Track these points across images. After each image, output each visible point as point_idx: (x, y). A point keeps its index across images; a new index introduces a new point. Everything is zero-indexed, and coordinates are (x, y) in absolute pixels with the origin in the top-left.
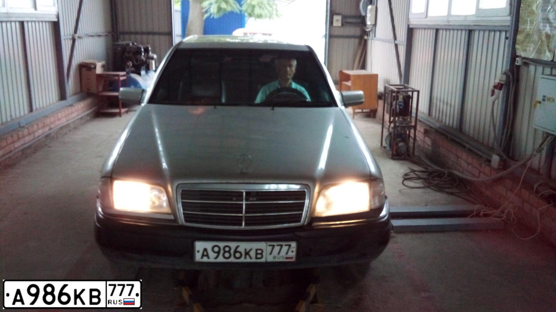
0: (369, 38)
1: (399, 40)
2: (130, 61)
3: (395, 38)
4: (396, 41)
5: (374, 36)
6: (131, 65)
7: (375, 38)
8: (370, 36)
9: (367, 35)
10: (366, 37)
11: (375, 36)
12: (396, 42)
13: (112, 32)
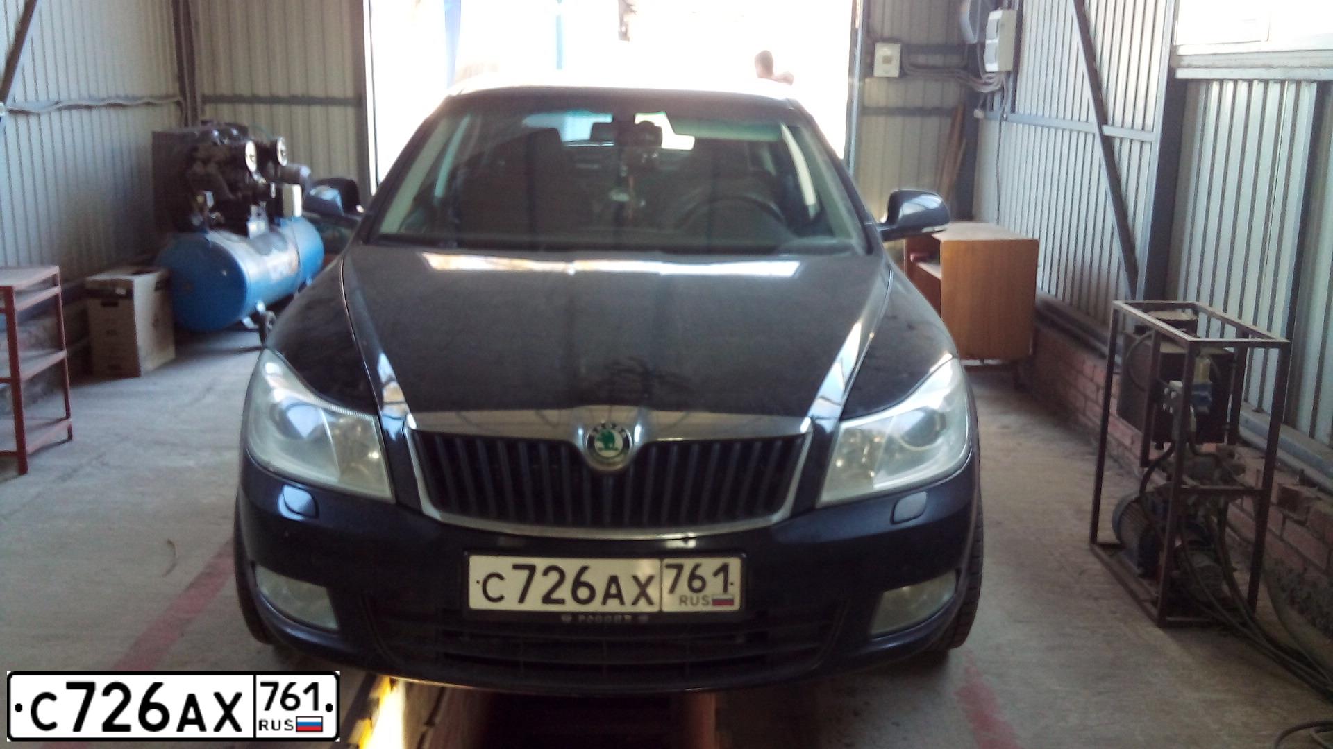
0: (990, 114)
3: (1102, 115)
4: (1104, 127)
5: (1008, 108)
6: (210, 203)
7: (1012, 117)
9: (984, 107)
10: (978, 114)
11: (1013, 110)
13: (173, 96)
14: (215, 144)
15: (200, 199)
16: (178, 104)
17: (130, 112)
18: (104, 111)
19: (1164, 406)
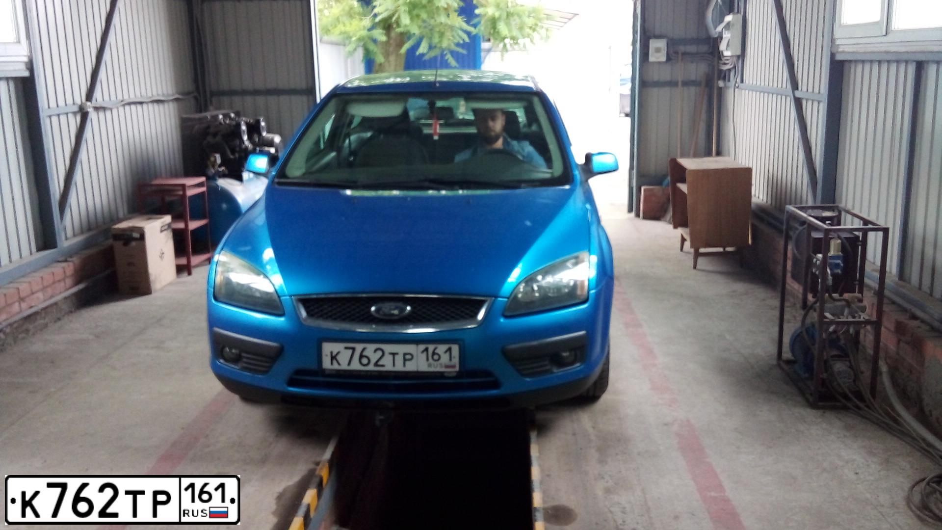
0: (728, 84)
1: (804, 89)
2: (216, 152)
3: (795, 86)
4: (796, 92)
5: (739, 80)
6: (219, 161)
7: (741, 85)
8: (729, 81)
9: (724, 79)
10: (721, 84)
11: (742, 81)
12: (798, 94)
13: (193, 92)
14: (221, 123)
15: (212, 159)
16: (196, 98)
17: (166, 105)
18: (150, 105)
19: (814, 270)
